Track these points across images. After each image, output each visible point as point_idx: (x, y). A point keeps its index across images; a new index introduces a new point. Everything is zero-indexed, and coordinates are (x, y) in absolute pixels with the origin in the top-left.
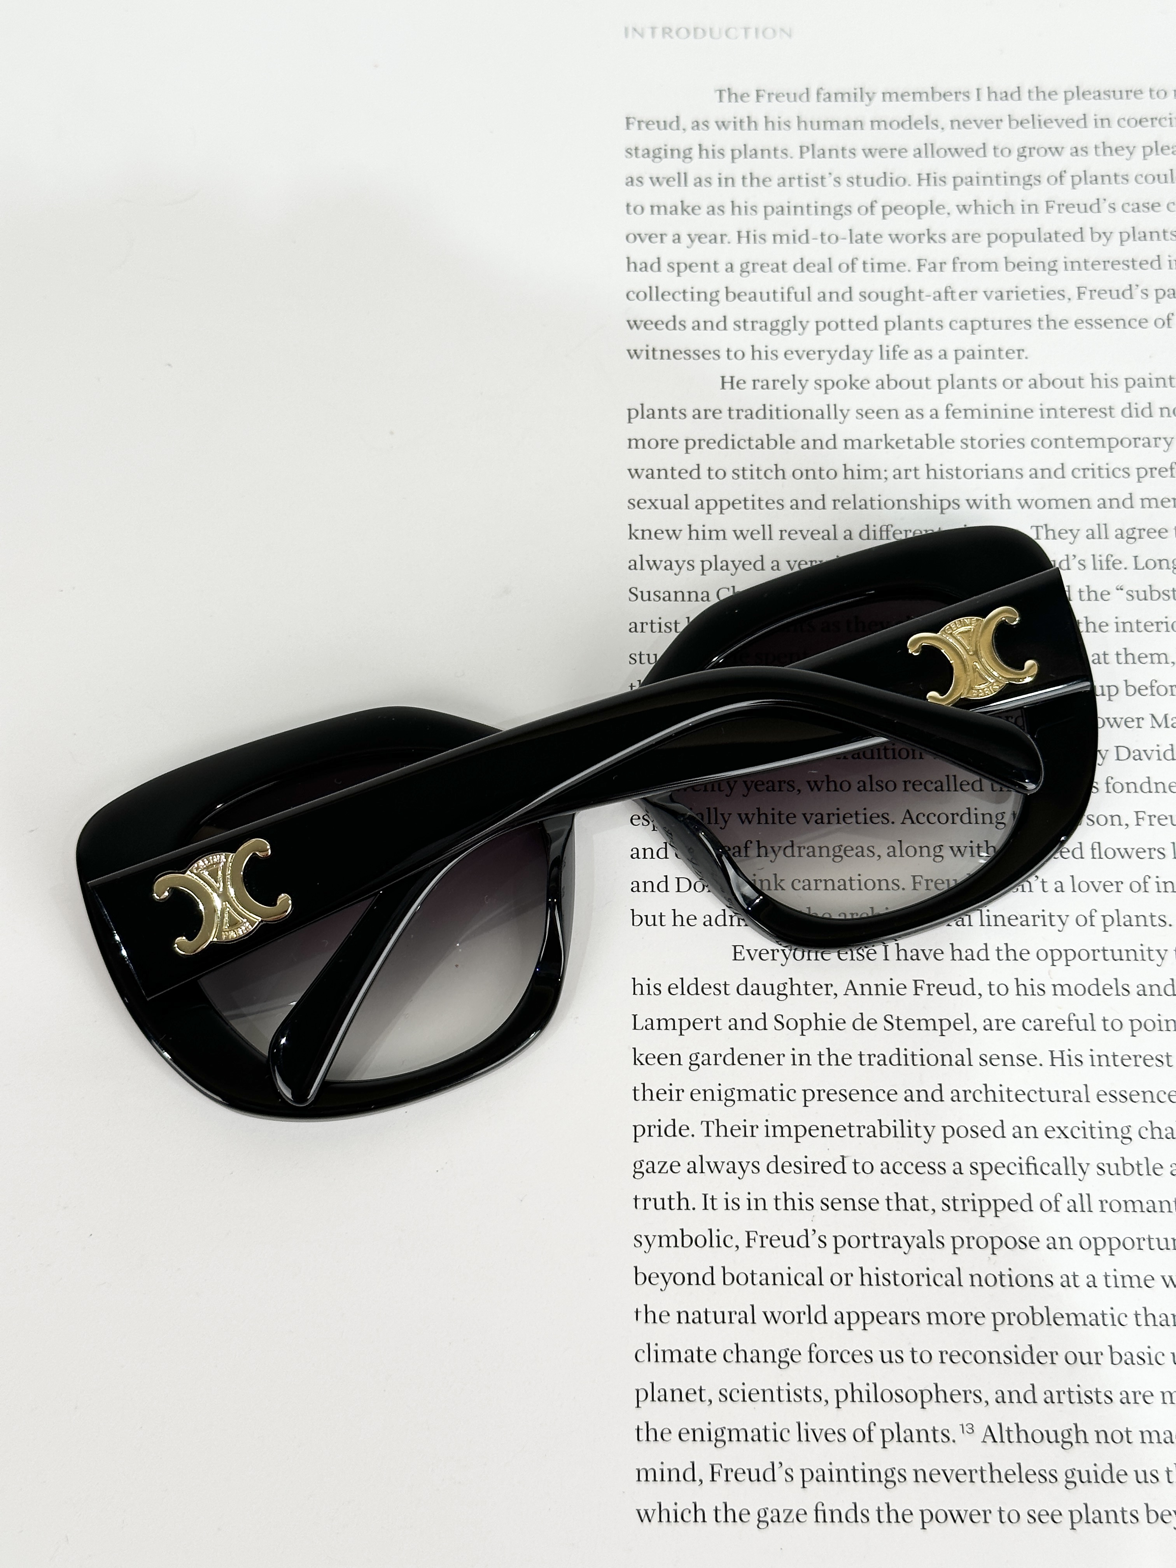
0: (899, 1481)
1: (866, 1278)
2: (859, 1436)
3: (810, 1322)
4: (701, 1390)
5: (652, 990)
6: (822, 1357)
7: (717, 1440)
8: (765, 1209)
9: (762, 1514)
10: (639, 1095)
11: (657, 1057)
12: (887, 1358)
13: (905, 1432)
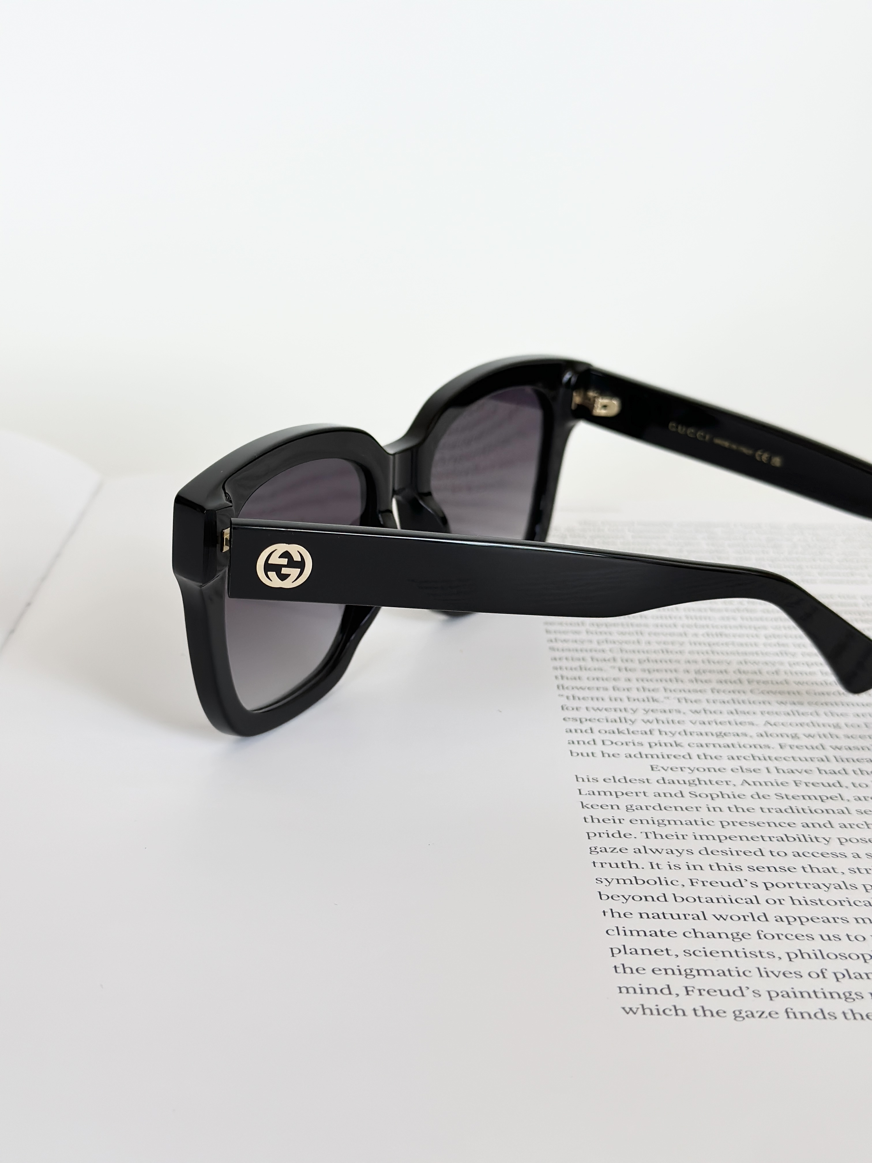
0: (857, 998)
1: (796, 902)
2: (814, 975)
3: (754, 920)
4: (667, 950)
5: (591, 780)
6: (769, 937)
7: (687, 975)
8: (702, 869)
9: (737, 1013)
10: (589, 820)
11: (600, 805)
12: (826, 938)
13: (854, 974)
